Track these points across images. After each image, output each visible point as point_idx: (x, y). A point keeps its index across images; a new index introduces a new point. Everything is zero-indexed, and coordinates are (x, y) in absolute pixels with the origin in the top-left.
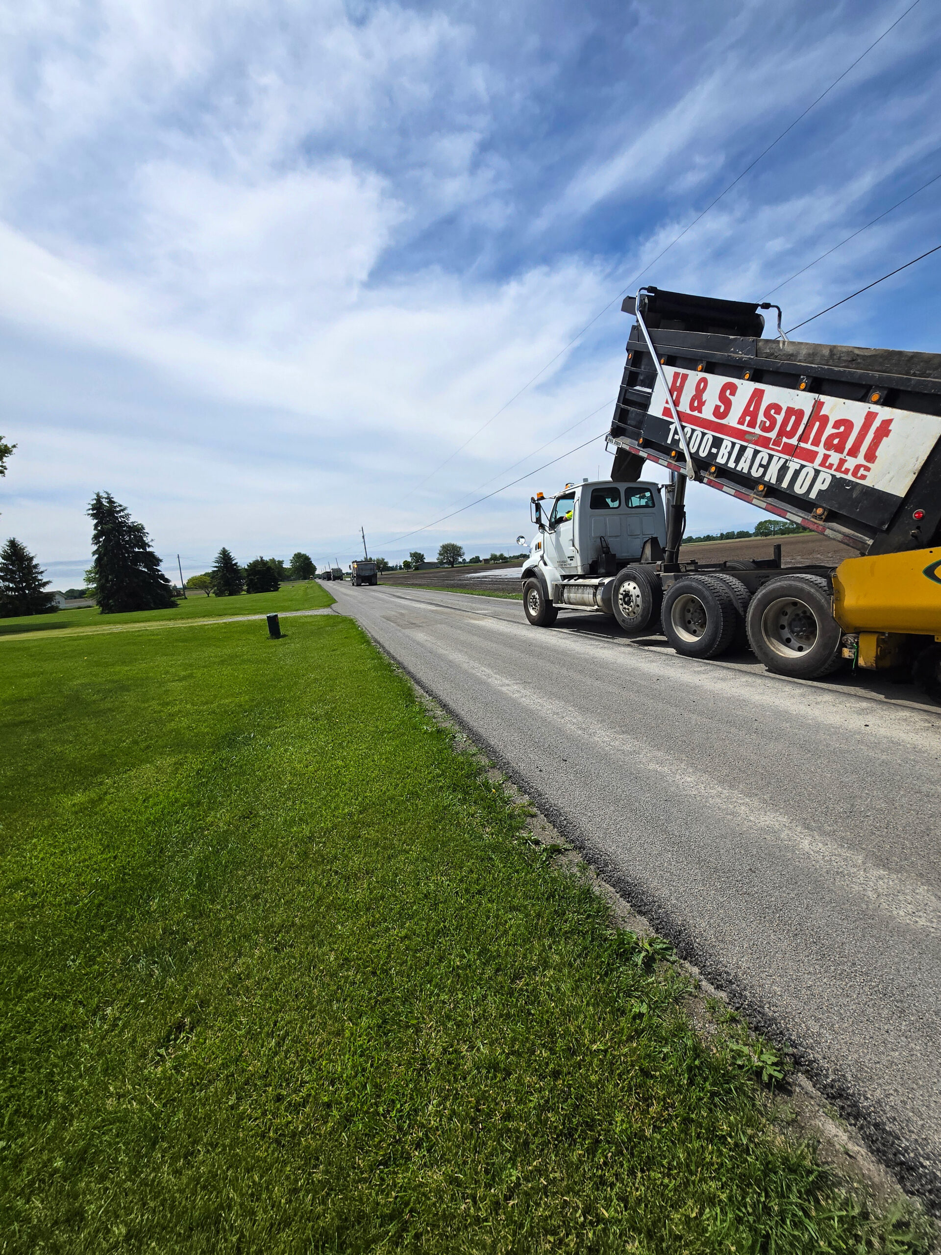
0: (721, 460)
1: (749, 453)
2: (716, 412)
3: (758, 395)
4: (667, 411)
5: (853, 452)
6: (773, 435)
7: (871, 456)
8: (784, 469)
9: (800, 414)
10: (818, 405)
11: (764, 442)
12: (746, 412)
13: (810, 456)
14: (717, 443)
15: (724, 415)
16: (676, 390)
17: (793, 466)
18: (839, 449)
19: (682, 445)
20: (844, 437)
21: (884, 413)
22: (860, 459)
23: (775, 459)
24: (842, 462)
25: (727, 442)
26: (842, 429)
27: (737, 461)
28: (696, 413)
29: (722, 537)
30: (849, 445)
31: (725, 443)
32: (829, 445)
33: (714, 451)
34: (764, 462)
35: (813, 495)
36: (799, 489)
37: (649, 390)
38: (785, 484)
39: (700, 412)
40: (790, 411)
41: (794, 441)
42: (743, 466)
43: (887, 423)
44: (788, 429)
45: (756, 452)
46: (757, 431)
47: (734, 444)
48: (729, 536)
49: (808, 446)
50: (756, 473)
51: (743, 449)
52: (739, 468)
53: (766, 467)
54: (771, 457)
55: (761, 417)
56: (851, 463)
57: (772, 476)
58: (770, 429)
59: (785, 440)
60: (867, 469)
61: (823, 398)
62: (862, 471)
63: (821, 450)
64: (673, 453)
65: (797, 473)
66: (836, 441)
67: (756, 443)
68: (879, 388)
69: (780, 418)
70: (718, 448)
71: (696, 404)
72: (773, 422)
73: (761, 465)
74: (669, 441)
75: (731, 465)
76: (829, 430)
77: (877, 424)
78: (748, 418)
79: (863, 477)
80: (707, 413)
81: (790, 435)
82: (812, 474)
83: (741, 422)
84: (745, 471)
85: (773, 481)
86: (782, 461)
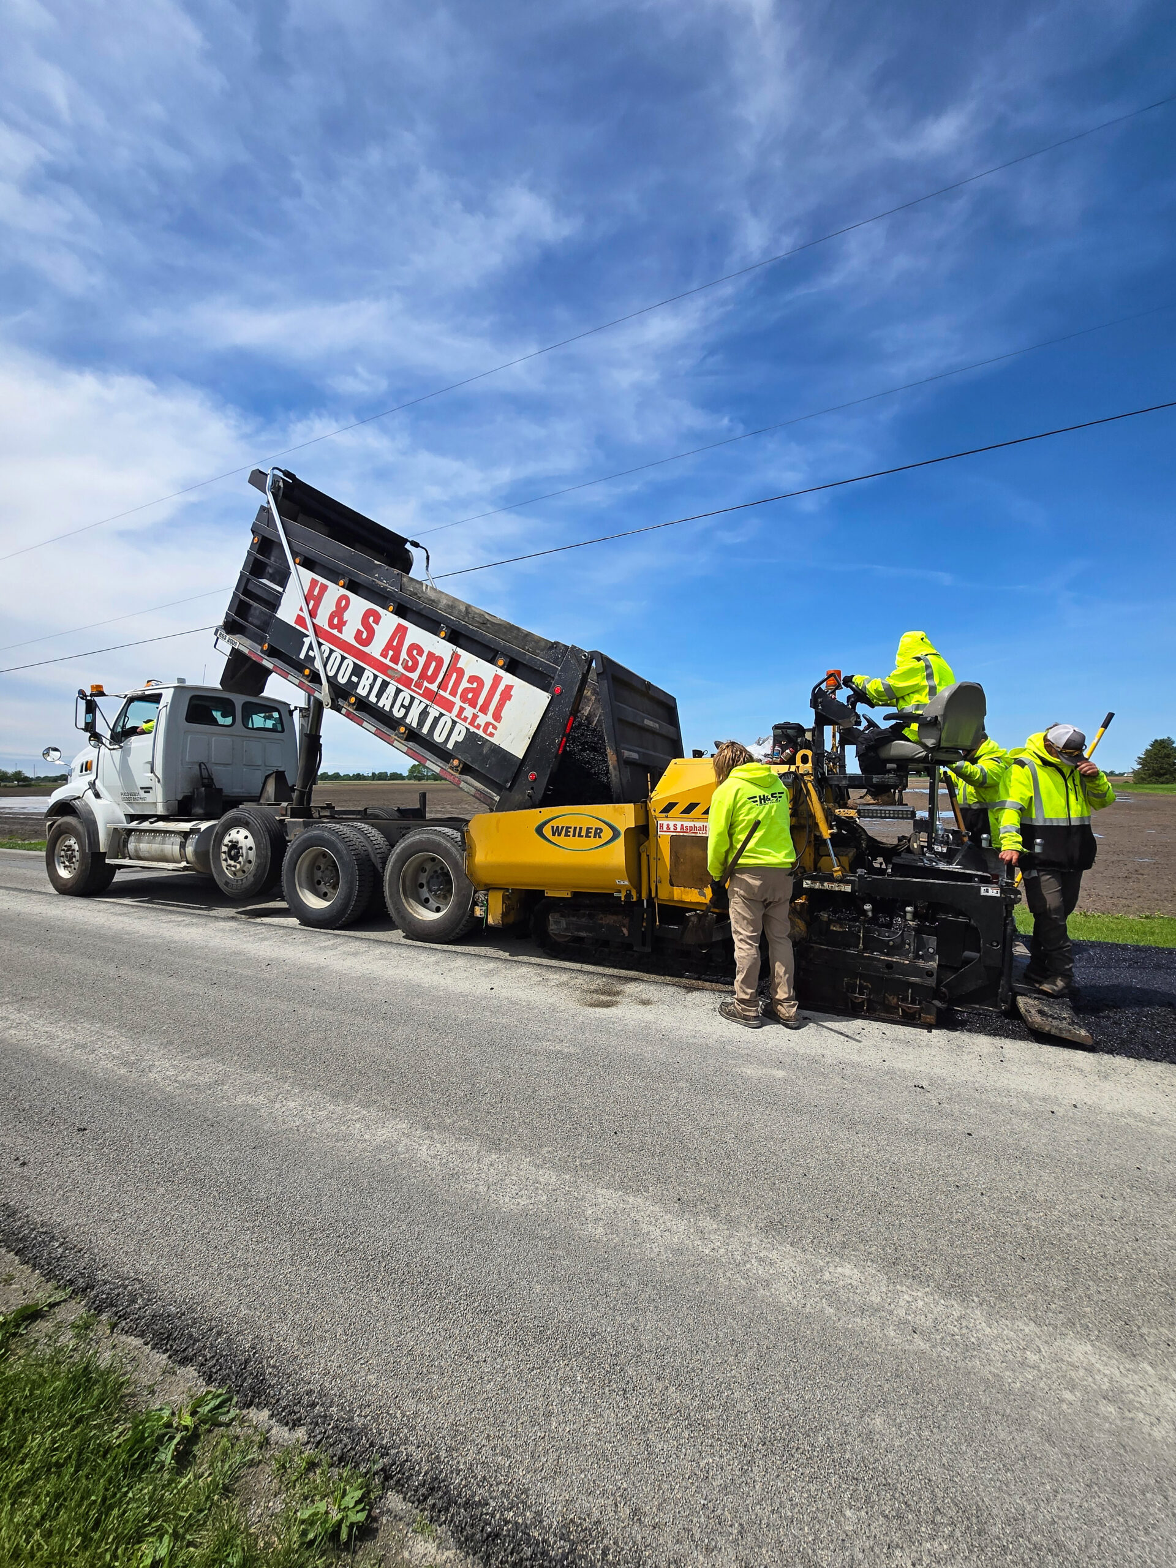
0: (362, 691)
1: (391, 690)
2: (358, 636)
3: (401, 631)
4: (300, 620)
5: (484, 709)
6: (415, 676)
7: (497, 716)
8: (424, 714)
9: (440, 661)
10: (455, 657)
11: (407, 682)
12: (389, 646)
13: (449, 706)
14: (358, 671)
15: (367, 642)
16: (313, 598)
17: (434, 712)
18: (473, 704)
19: (318, 664)
20: (477, 692)
21: (508, 678)
22: (489, 718)
23: (416, 702)
24: (475, 717)
25: (369, 673)
26: (475, 685)
27: (379, 696)
28: (335, 632)
29: (374, 777)
30: (481, 701)
31: (366, 674)
32: (464, 698)
33: (355, 679)
34: (406, 703)
35: (450, 745)
36: (438, 738)
37: (280, 589)
38: (425, 730)
39: (340, 631)
40: (431, 656)
41: (434, 687)
42: (385, 703)
43: (509, 688)
44: (430, 673)
45: (398, 691)
46: (399, 668)
47: (376, 677)
48: (382, 777)
49: (446, 695)
50: (398, 713)
51: (385, 684)
52: (380, 704)
53: (408, 709)
54: (412, 699)
55: (404, 655)
56: (482, 720)
57: (413, 719)
58: (412, 669)
59: (426, 684)
60: (495, 728)
61: (460, 651)
62: (490, 729)
63: (457, 700)
64: (307, 672)
65: (436, 720)
66: (470, 696)
67: (398, 681)
68: (505, 655)
69: (422, 661)
70: (360, 677)
71: (335, 621)
72: (416, 663)
73: (402, 706)
74: (302, 656)
75: (373, 698)
76: (464, 684)
77: (501, 687)
78: (391, 653)
79: (492, 735)
80: (348, 635)
81: (432, 680)
82: (450, 723)
83: (384, 654)
84: (387, 708)
85: (414, 725)
86: (423, 706)
